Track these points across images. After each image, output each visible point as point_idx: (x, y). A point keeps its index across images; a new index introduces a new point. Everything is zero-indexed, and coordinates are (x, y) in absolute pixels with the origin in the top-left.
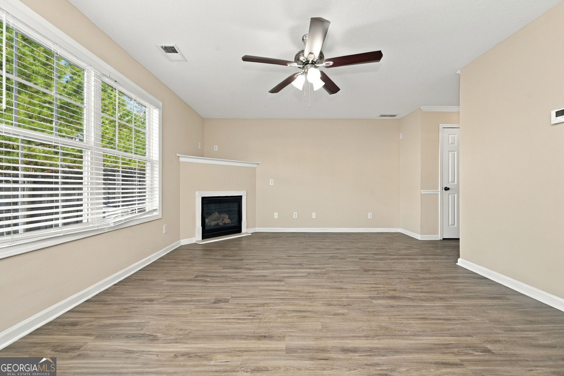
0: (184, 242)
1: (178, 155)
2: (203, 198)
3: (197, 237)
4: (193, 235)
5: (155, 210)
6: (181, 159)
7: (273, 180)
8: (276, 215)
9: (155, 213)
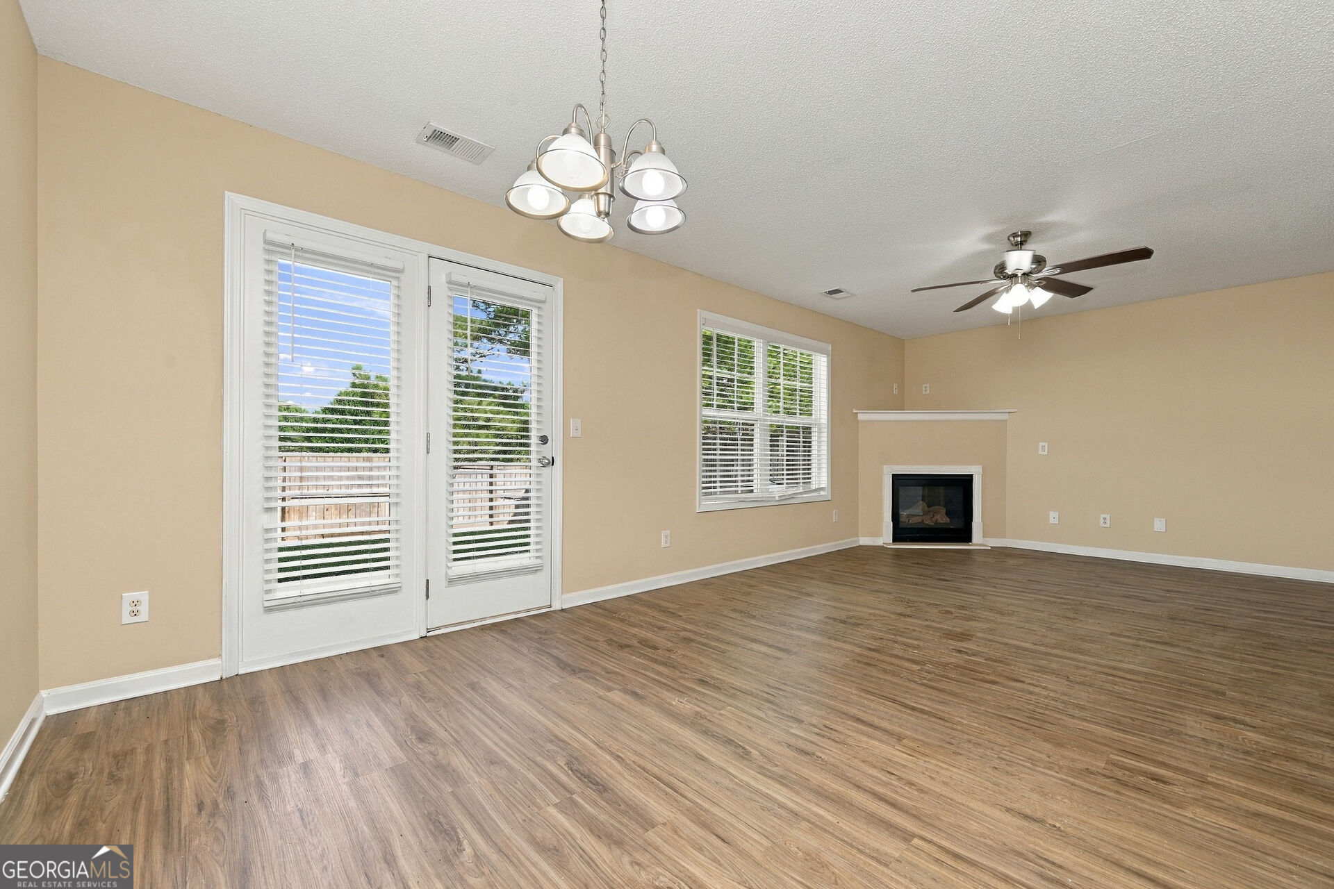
0: (865, 541)
1: (855, 411)
2: (896, 477)
3: (884, 537)
4: (878, 534)
5: (822, 489)
6: (861, 417)
7: (1046, 444)
8: (1053, 517)
9: (822, 493)
